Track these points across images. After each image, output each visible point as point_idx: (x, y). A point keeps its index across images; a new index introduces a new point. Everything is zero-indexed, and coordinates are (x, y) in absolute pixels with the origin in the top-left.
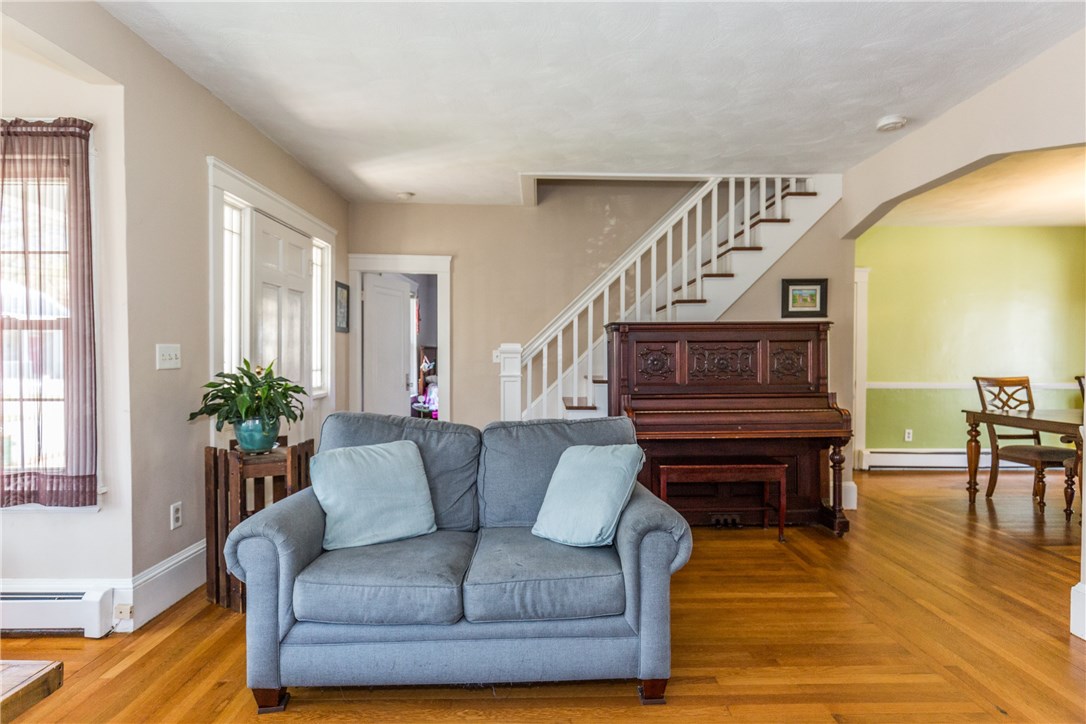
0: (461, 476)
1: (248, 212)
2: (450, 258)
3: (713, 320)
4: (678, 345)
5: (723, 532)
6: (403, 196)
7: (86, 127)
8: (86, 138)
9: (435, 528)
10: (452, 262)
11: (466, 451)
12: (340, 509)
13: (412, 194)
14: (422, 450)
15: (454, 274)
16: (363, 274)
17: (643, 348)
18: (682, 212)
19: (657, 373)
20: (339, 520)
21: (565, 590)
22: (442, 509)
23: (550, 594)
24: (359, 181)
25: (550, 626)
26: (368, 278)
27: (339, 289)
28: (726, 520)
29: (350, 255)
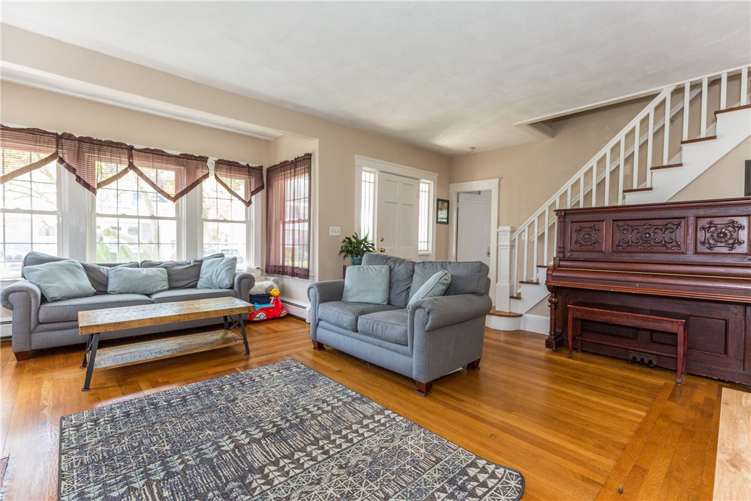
0: (403, 284)
1: (377, 173)
2: (498, 180)
3: (664, 201)
4: (604, 223)
5: (637, 367)
6: (469, 150)
7: (310, 155)
8: (310, 159)
9: (386, 303)
10: (499, 182)
11: (407, 273)
12: (349, 286)
13: (474, 148)
14: (391, 270)
15: (501, 188)
16: (458, 194)
17: (576, 226)
18: (636, 122)
19: (588, 244)
20: (347, 291)
21: (387, 328)
22: (392, 296)
23: (382, 328)
24: (437, 146)
25: (382, 342)
26: (460, 195)
27: (440, 202)
28: (642, 360)
29: (451, 185)
